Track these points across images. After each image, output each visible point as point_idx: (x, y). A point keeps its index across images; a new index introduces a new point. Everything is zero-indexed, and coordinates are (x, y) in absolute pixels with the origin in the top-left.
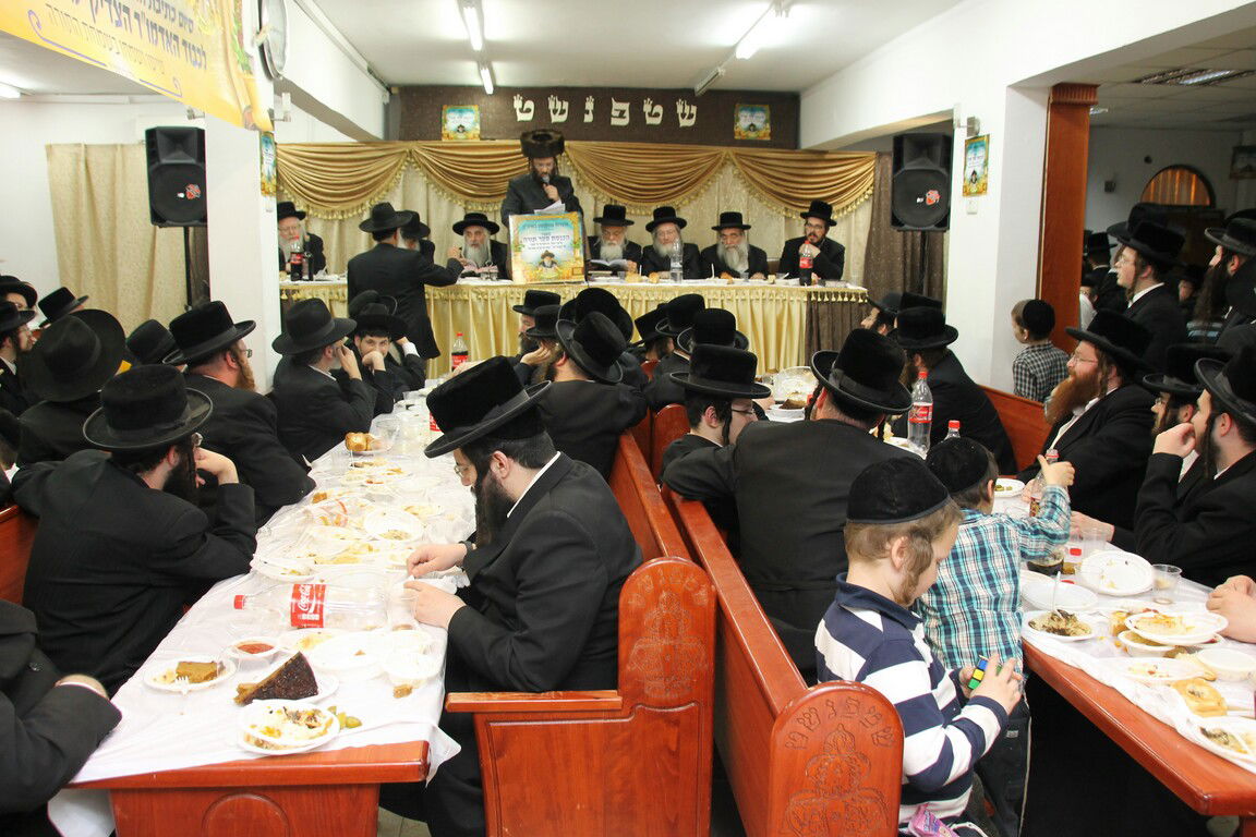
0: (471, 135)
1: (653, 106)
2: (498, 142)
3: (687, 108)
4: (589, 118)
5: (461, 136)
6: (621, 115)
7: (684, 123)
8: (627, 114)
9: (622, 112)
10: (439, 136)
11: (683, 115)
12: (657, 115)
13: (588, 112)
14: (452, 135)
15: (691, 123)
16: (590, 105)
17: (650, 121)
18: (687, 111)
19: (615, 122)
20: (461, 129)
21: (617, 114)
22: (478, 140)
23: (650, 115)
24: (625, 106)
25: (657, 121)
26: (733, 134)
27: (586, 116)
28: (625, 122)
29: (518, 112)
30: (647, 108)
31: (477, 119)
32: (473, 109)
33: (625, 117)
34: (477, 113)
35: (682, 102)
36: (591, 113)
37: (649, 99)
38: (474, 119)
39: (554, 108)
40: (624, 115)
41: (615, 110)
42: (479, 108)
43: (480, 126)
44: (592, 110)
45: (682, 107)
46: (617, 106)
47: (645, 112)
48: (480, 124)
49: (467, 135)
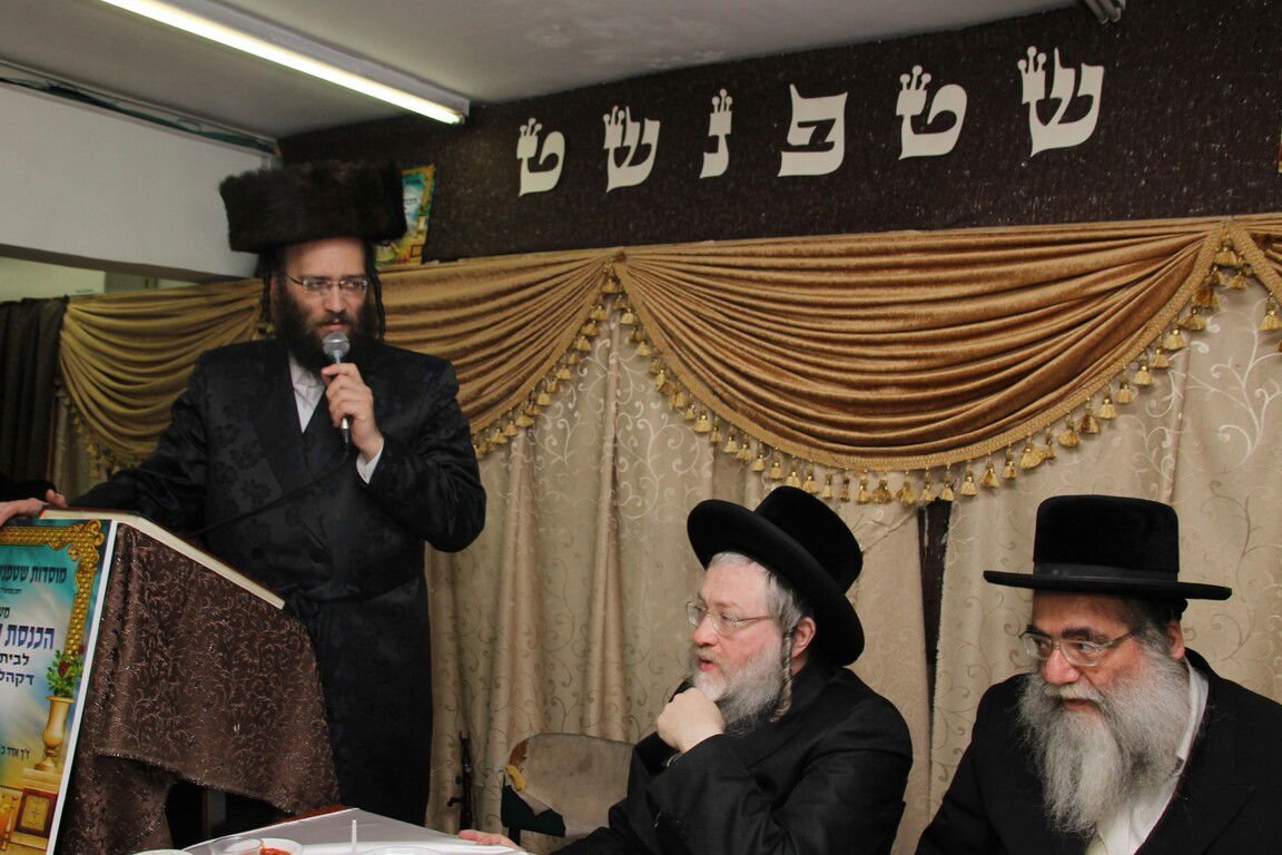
0: (405, 252)
1: (932, 91)
2: (462, 266)
3: (1064, 79)
4: (715, 165)
6: (819, 143)
7: (1047, 137)
8: (837, 135)
9: (824, 127)
11: (1047, 109)
12: (942, 120)
13: (712, 146)
15: (1078, 133)
16: (720, 123)
17: (915, 146)
18: (1063, 91)
19: (793, 165)
21: (804, 137)
22: (418, 264)
23: (920, 124)
24: (832, 107)
25: (943, 144)
27: (707, 157)
28: (826, 163)
29: (524, 169)
30: (909, 102)
31: (426, 201)
32: (421, 177)
33: (830, 146)
34: (429, 184)
35: (1042, 58)
36: (722, 145)
37: (917, 70)
38: (419, 202)
39: (619, 145)
40: (828, 140)
41: (802, 125)
42: (435, 173)
43: (429, 223)
44: (727, 136)
45: (1041, 74)
46: (806, 109)
47: (901, 118)
48: (427, 217)
49: (398, 251)
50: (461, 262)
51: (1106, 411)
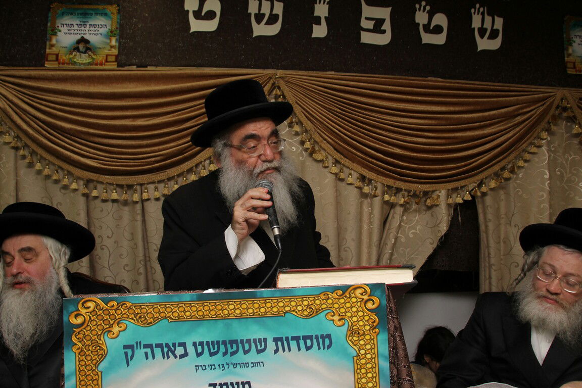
0: (100, 58)
1: (431, 15)
2: (151, 70)
3: (488, 19)
4: (320, 31)
5: (83, 59)
6: (378, 28)
7: (484, 44)
8: (387, 26)
9: (379, 23)
10: (39, 59)
11: (483, 32)
12: (438, 30)
13: (318, 21)
14: (64, 57)
15: (495, 45)
16: (321, 10)
17: (427, 38)
18: (488, 25)
19: (367, 38)
20: (83, 45)
21: (370, 25)
22: (114, 66)
23: (427, 28)
24: (384, 13)
25: (440, 39)
26: (564, 65)
27: (315, 27)
28: (383, 39)
29: (191, 17)
30: (421, 18)
31: (114, 27)
32: (108, 11)
33: (384, 32)
34: (116, 17)
35: (481, 10)
36: (323, 21)
37: (423, 3)
38: (109, 27)
39: (257, 12)
40: (383, 28)
41: (367, 19)
42: (119, 10)
43: (118, 41)
44: (325, 17)
45: (480, 17)
46: (368, 11)
47: (418, 24)
48: (118, 37)
49: (94, 57)
50: (149, 68)
51: (521, 163)
